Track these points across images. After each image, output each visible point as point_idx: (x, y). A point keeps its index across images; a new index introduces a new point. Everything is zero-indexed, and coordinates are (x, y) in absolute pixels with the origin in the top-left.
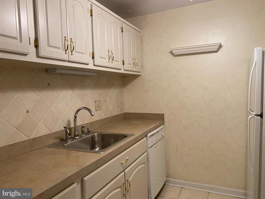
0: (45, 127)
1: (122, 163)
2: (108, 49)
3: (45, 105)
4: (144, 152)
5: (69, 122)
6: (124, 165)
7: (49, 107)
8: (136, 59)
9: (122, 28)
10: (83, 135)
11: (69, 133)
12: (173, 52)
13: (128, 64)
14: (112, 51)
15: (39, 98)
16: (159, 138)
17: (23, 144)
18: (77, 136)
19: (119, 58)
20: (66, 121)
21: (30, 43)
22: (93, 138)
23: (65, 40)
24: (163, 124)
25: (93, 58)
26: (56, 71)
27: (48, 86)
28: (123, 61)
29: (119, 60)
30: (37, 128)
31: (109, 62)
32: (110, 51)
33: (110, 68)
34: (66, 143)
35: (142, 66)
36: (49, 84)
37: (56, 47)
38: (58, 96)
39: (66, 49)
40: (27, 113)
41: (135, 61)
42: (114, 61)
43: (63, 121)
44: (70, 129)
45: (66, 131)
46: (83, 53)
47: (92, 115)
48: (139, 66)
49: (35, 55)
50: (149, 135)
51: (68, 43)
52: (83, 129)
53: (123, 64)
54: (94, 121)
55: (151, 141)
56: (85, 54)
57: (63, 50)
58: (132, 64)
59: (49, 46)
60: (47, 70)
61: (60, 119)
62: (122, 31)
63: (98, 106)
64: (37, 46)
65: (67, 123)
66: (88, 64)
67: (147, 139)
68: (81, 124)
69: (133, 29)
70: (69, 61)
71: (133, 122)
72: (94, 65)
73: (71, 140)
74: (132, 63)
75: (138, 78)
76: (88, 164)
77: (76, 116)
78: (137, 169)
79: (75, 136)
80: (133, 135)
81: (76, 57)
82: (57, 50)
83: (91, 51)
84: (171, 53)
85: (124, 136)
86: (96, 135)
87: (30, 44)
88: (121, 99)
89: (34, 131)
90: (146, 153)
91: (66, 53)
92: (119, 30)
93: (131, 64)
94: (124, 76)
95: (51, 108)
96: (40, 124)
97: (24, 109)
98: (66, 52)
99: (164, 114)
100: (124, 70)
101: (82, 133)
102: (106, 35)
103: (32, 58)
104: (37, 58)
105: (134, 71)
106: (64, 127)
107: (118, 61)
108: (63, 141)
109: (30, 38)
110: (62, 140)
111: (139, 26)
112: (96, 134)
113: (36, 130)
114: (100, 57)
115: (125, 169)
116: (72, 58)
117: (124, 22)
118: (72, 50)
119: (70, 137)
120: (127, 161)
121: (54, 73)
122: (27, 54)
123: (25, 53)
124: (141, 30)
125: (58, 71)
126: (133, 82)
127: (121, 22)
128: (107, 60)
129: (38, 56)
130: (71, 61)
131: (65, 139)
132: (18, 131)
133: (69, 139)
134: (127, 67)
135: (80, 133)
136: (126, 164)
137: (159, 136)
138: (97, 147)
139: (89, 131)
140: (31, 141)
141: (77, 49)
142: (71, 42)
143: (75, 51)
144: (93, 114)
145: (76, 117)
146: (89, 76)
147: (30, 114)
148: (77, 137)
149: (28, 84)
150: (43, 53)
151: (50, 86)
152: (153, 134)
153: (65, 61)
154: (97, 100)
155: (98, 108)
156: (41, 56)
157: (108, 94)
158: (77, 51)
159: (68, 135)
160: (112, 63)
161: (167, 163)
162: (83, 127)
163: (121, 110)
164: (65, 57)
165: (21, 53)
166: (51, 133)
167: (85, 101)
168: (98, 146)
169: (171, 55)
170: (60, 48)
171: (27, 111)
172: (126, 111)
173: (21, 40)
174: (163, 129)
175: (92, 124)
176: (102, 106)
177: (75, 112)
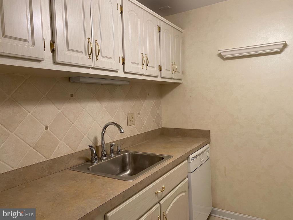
0: (67, 146)
1: (156, 193)
2: (142, 53)
3: (68, 119)
4: (184, 178)
5: (96, 139)
6: (159, 195)
7: (72, 122)
8: (176, 64)
9: (159, 27)
10: (112, 155)
11: (96, 153)
12: (222, 54)
13: (166, 70)
14: (146, 55)
15: (60, 111)
16: (203, 160)
17: (41, 166)
18: (105, 156)
19: (154, 63)
20: (92, 138)
21: (45, 46)
22: (124, 157)
23: (88, 42)
24: (209, 143)
25: (123, 63)
26: (80, 80)
27: (72, 98)
28: (160, 67)
29: (155, 65)
30: (58, 147)
31: (142, 68)
32: (144, 55)
33: (144, 75)
34: (92, 165)
35: (183, 73)
36: (72, 96)
37: (77, 51)
38: (84, 110)
39: (90, 53)
40: (45, 130)
41: (175, 67)
42: (149, 66)
43: (88, 138)
44: (97, 147)
45: (92, 151)
46: (111, 58)
47: (121, 132)
48: (179, 72)
49: (51, 60)
50: (191, 156)
51: (92, 46)
52: (112, 148)
53: (161, 71)
54: (126, 137)
55: (193, 164)
56: (113, 58)
57: (86, 54)
58: (171, 70)
59: (68, 49)
60: (69, 78)
61: (85, 136)
62: (160, 31)
63: (130, 120)
64: (53, 50)
65: (93, 141)
66: (117, 72)
67: (189, 162)
68: (110, 142)
69: (172, 28)
70: (93, 68)
71: (172, 140)
72: (125, 73)
73: (97, 161)
74: (171, 68)
75: (178, 87)
76: (113, 196)
77: (104, 132)
78: (175, 199)
79: (102, 157)
80: (171, 157)
81: (102, 62)
82: (78, 55)
83: (121, 55)
84: (220, 55)
85: (161, 159)
86: (127, 155)
87: (45, 48)
88: (158, 111)
89: (54, 150)
90: (187, 179)
91: (90, 58)
92: (156, 30)
93: (169, 70)
94: (161, 85)
95: (75, 123)
96: (61, 142)
97: (42, 125)
98: (89, 56)
99: (211, 131)
100: (162, 78)
101: (111, 152)
102: (139, 36)
103: (47, 64)
104: (54, 64)
105: (173, 79)
106: (89, 146)
107: (154, 67)
108: (88, 162)
109: (44, 40)
110: (87, 160)
111: (180, 24)
112: (127, 153)
113: (56, 149)
114: (132, 63)
115: (160, 199)
116: (97, 64)
117: (162, 20)
118: (97, 55)
119: (96, 157)
120: (163, 191)
121: (78, 82)
122: (40, 59)
123: (39, 59)
124: (183, 29)
125: (82, 80)
126: (172, 92)
127: (158, 20)
128: (140, 66)
129: (55, 62)
130: (96, 67)
131: (91, 159)
132: (35, 151)
133: (95, 160)
134: (164, 73)
135: (109, 152)
136: (162, 194)
137: (204, 158)
138: (128, 169)
139: (119, 150)
140: (51, 162)
141: (103, 53)
142: (96, 44)
143: (101, 55)
144: (123, 131)
145: (103, 134)
146: (120, 85)
147: (49, 131)
148: (105, 158)
149: (47, 95)
150: (60, 58)
151: (73, 97)
152: (197, 156)
153: (89, 68)
154: (129, 113)
155: (130, 122)
156: (58, 62)
157: (142, 106)
158: (103, 55)
159: (93, 155)
160: (146, 69)
161: (213, 190)
162: (112, 145)
163: (158, 125)
164: (89, 63)
165: (33, 58)
166: (74, 152)
167: (115, 114)
168: (130, 169)
169: (219, 58)
170: (82, 52)
171: (45, 127)
172: (163, 126)
173: (33, 44)
174: (209, 149)
175: (123, 141)
176: (135, 120)
177: (103, 127)
